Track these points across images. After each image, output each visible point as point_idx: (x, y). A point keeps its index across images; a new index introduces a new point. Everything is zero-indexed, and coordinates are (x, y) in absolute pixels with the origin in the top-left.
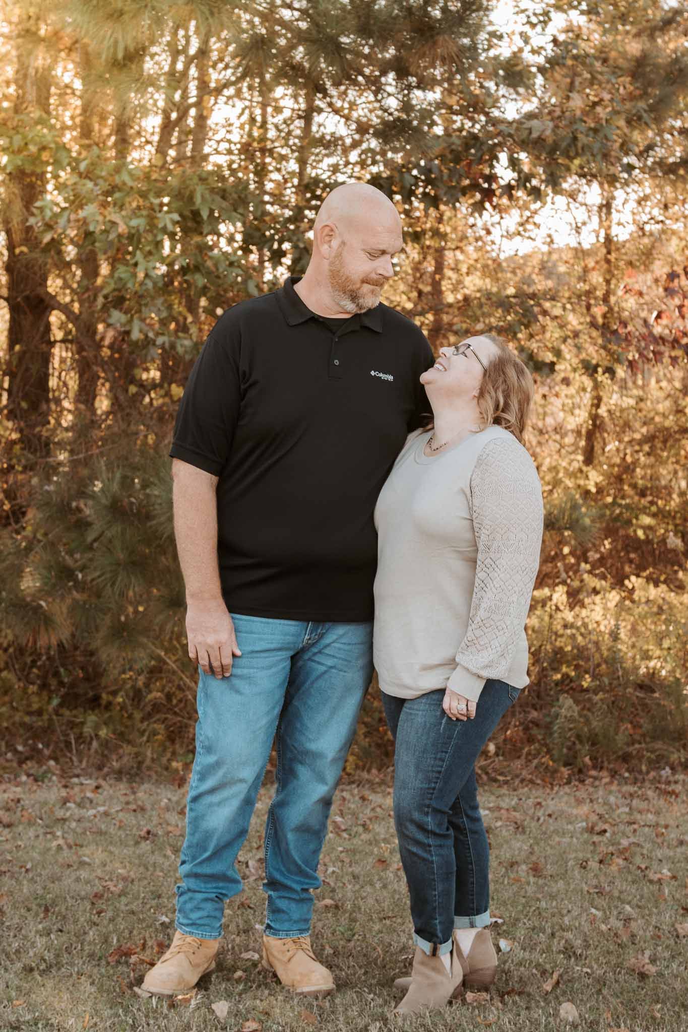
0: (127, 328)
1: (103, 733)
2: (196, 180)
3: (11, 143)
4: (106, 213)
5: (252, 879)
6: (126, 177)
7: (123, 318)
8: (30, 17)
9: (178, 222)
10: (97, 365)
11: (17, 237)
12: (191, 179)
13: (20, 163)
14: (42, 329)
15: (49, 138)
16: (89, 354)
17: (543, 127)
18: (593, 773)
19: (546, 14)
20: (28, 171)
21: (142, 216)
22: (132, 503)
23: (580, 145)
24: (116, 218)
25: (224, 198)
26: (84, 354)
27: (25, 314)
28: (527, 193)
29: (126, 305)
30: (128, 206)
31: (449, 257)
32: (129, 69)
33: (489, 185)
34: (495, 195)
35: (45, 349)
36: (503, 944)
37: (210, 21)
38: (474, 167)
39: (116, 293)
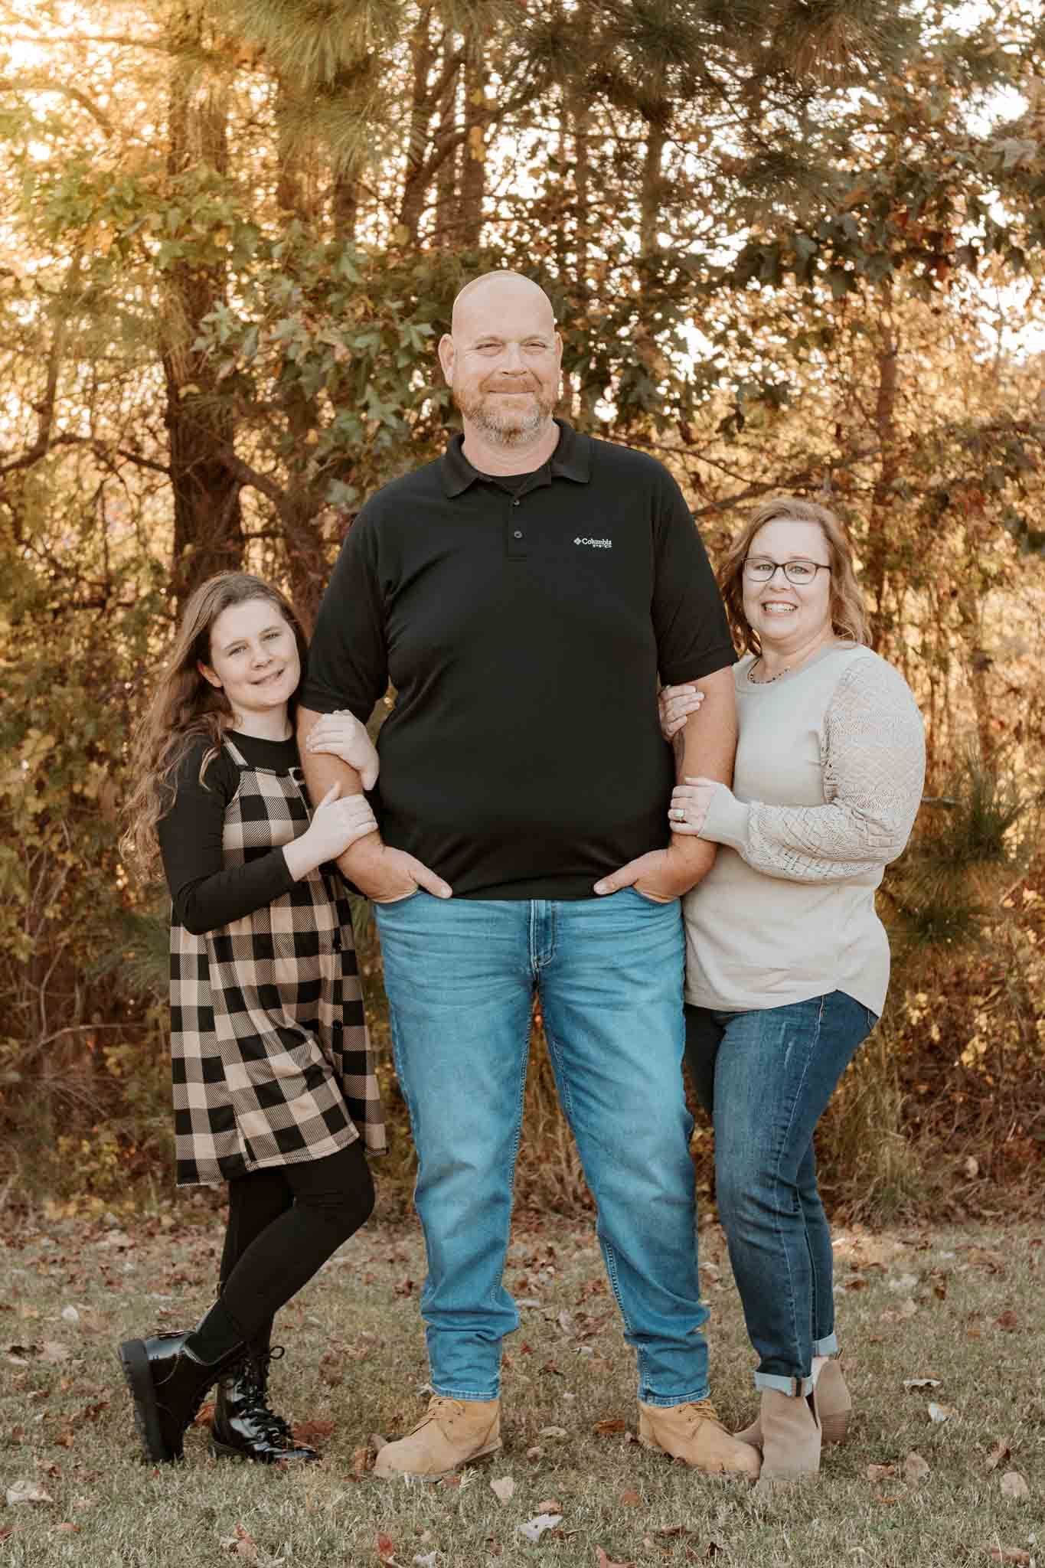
2: (457, 267)
3: (165, 222)
4: (315, 328)
5: (565, 1340)
6: (347, 269)
7: (350, 493)
8: (187, 17)
9: (431, 337)
10: (316, 571)
11: (179, 372)
12: (449, 266)
13: (180, 253)
14: (226, 516)
15: (225, 211)
16: (303, 553)
17: (1022, 150)
20: (193, 266)
21: (373, 330)
24: (331, 337)
26: (295, 553)
27: (198, 491)
28: (1002, 257)
29: (354, 472)
30: (350, 315)
31: (905, 364)
32: (346, 96)
33: (938, 247)
34: (949, 264)
35: (233, 549)
36: (935, 1410)
37: (471, 12)
38: (911, 220)
39: (338, 455)
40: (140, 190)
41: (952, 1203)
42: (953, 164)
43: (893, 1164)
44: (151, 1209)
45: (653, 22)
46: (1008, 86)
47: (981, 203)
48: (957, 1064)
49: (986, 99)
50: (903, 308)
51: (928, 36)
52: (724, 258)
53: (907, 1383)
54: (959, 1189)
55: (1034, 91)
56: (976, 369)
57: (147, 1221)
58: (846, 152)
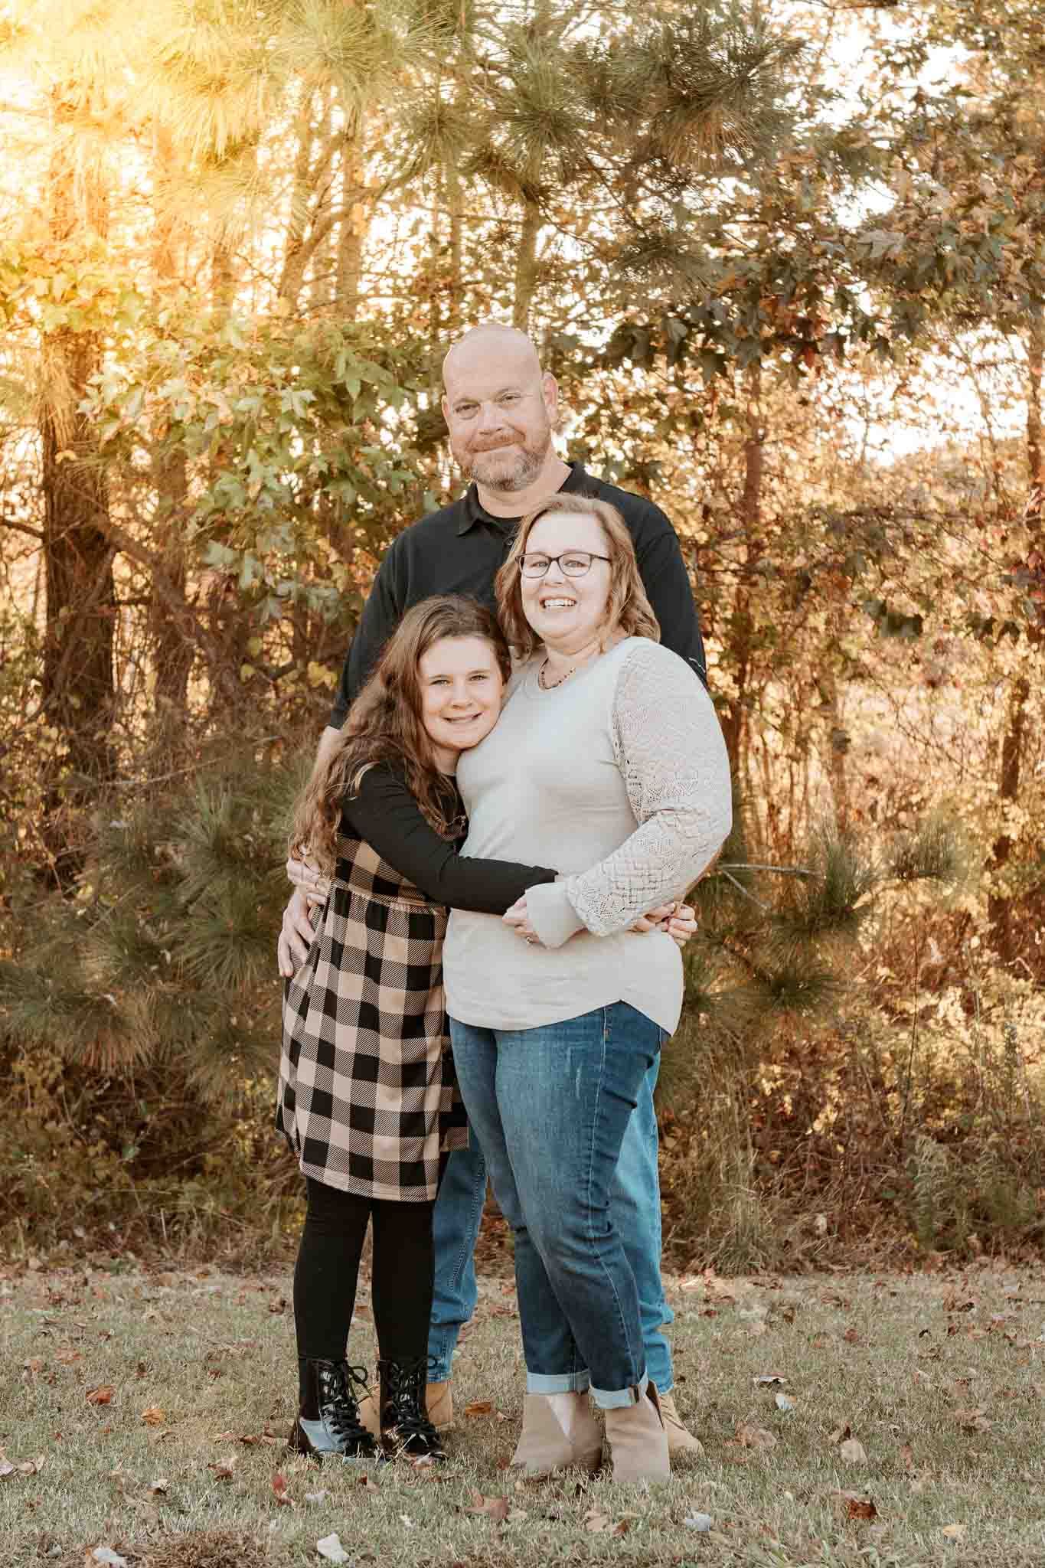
0: (234, 571)
1: (209, 1206)
2: (339, 338)
3: (50, 288)
4: (200, 391)
6: (231, 336)
7: (229, 555)
9: (312, 404)
10: (189, 634)
11: (63, 435)
12: (331, 337)
13: (64, 320)
14: (100, 581)
15: (111, 278)
16: (174, 617)
17: (891, 242)
18: (983, 1259)
19: (919, 48)
20: (76, 329)
21: (256, 395)
22: (248, 844)
23: (949, 268)
24: (215, 398)
25: (384, 365)
26: (167, 617)
27: (73, 557)
28: (868, 347)
29: (233, 534)
30: (234, 380)
31: (771, 454)
32: (233, 167)
33: (807, 334)
34: (816, 351)
35: (107, 613)
36: (781, 1399)
37: (360, 90)
38: (781, 307)
39: (217, 516)
40: (26, 255)
41: (801, 1257)
42: (824, 253)
43: (745, 1220)
44: (17, 1252)
45: (537, 106)
46: (878, 181)
47: (850, 292)
48: (810, 1132)
49: (858, 193)
50: (771, 398)
51: (801, 129)
52: (598, 339)
53: (755, 1380)
54: (808, 1244)
55: (901, 186)
56: (842, 463)
57: (15, 1262)
58: (718, 240)
